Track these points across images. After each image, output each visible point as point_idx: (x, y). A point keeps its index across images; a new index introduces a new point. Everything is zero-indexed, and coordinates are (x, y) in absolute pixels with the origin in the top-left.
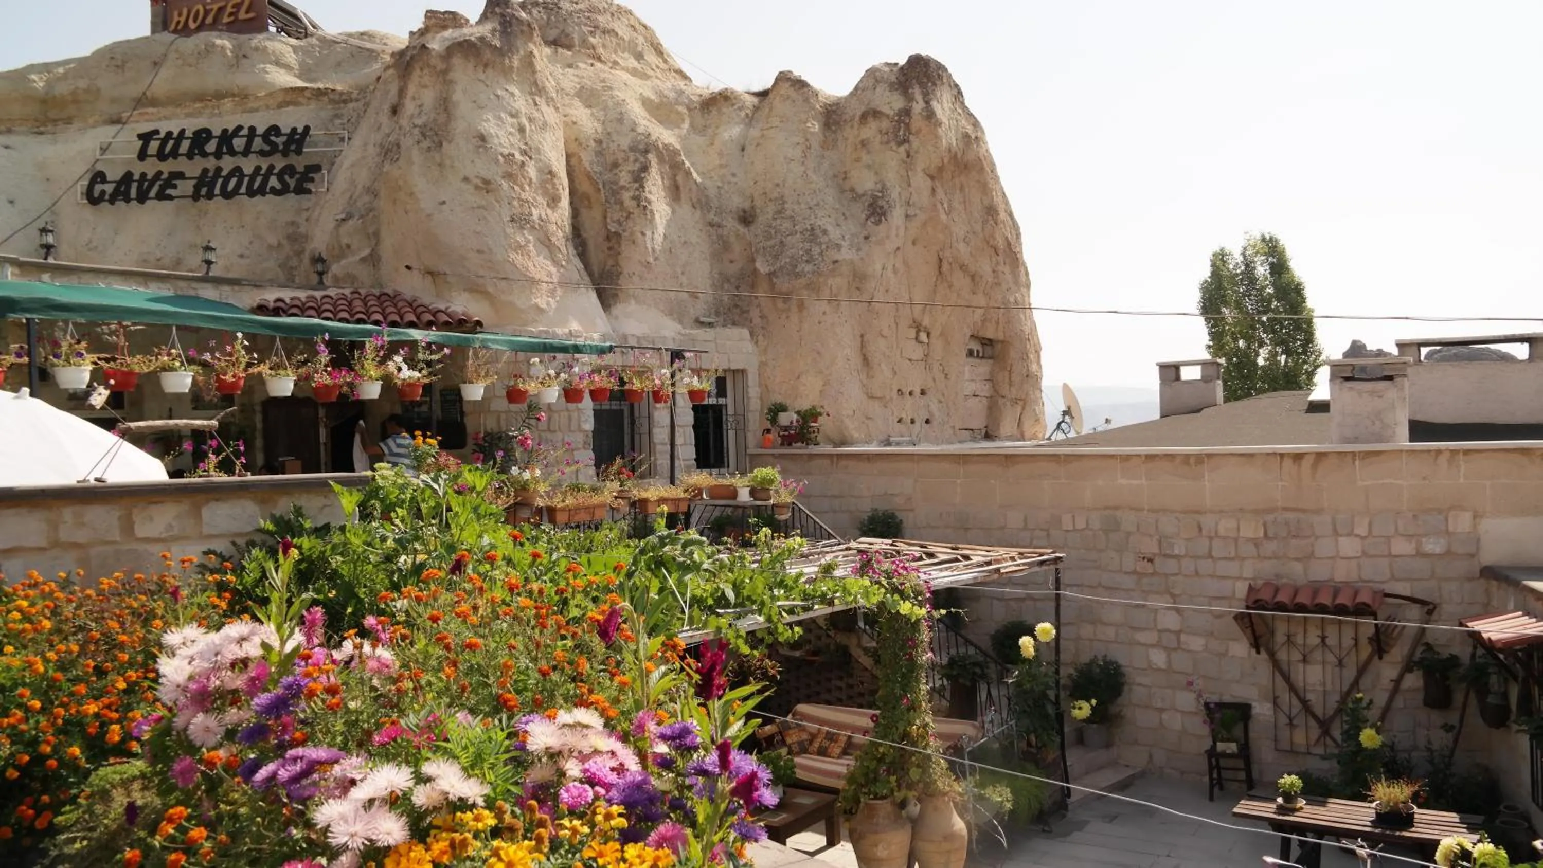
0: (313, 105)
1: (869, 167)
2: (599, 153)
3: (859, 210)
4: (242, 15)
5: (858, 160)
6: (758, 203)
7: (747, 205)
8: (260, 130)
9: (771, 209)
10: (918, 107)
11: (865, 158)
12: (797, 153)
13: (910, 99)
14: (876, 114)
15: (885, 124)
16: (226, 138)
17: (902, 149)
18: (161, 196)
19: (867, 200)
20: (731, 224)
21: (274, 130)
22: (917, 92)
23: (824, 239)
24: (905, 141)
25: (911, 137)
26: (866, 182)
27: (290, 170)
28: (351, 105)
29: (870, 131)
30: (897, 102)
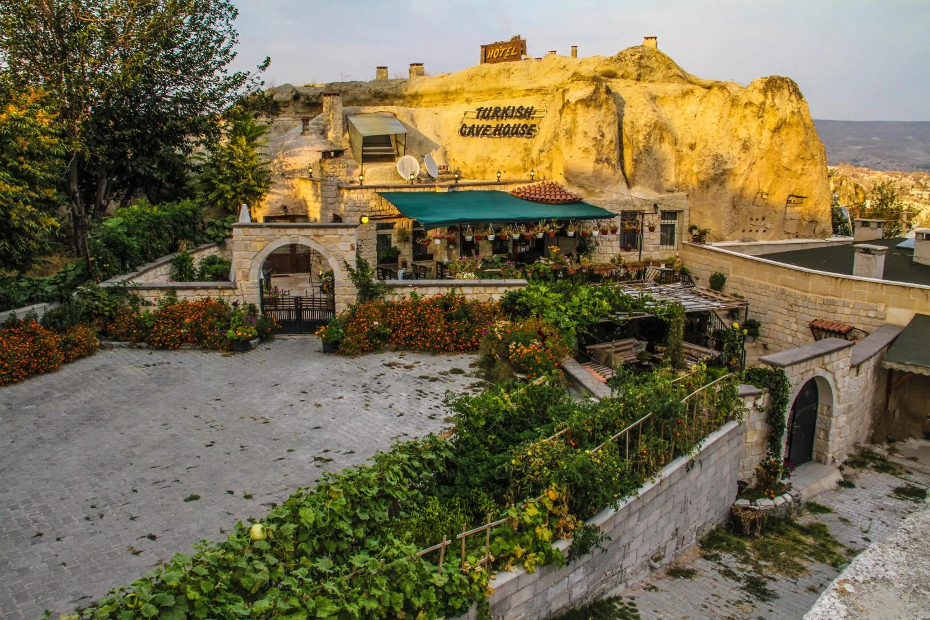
0: (535, 96)
1: (745, 127)
2: (632, 127)
3: (738, 145)
4: (512, 54)
5: (741, 124)
6: (698, 141)
7: (693, 142)
8: (517, 107)
9: (702, 144)
10: (769, 102)
11: (744, 123)
12: (716, 120)
13: (766, 97)
14: (751, 104)
15: (755, 109)
16: (505, 111)
17: (760, 120)
18: (484, 134)
19: (742, 142)
20: (685, 150)
21: (521, 107)
22: (769, 94)
23: (720, 159)
24: (762, 116)
25: (765, 115)
26: (743, 134)
27: (526, 126)
28: (549, 96)
29: (748, 111)
30: (761, 98)
